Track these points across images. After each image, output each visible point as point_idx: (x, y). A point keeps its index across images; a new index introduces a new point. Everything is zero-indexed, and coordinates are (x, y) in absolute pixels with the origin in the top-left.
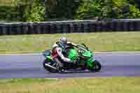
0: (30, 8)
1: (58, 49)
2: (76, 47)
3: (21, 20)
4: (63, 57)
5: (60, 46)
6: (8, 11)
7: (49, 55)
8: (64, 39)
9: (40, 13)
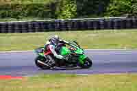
0: (62, 6)
1: (51, 46)
2: (68, 44)
3: (52, 18)
4: (55, 54)
5: (53, 44)
6: (41, 8)
7: (42, 52)
8: (56, 36)
9: (70, 10)
